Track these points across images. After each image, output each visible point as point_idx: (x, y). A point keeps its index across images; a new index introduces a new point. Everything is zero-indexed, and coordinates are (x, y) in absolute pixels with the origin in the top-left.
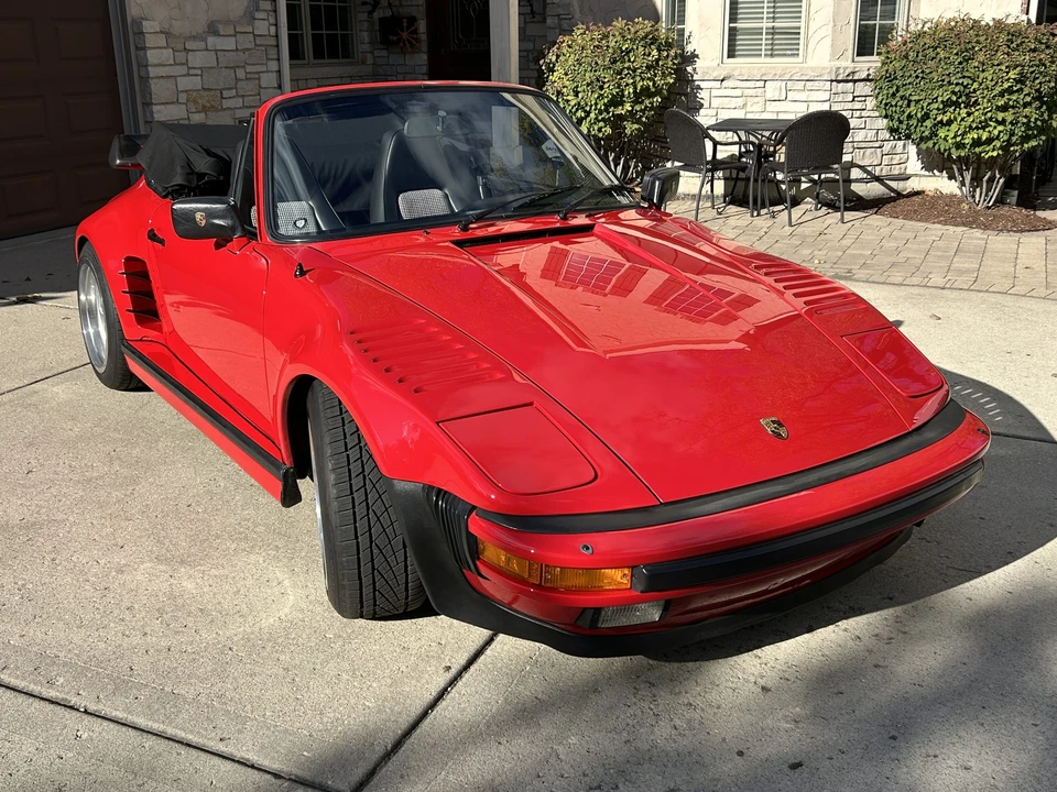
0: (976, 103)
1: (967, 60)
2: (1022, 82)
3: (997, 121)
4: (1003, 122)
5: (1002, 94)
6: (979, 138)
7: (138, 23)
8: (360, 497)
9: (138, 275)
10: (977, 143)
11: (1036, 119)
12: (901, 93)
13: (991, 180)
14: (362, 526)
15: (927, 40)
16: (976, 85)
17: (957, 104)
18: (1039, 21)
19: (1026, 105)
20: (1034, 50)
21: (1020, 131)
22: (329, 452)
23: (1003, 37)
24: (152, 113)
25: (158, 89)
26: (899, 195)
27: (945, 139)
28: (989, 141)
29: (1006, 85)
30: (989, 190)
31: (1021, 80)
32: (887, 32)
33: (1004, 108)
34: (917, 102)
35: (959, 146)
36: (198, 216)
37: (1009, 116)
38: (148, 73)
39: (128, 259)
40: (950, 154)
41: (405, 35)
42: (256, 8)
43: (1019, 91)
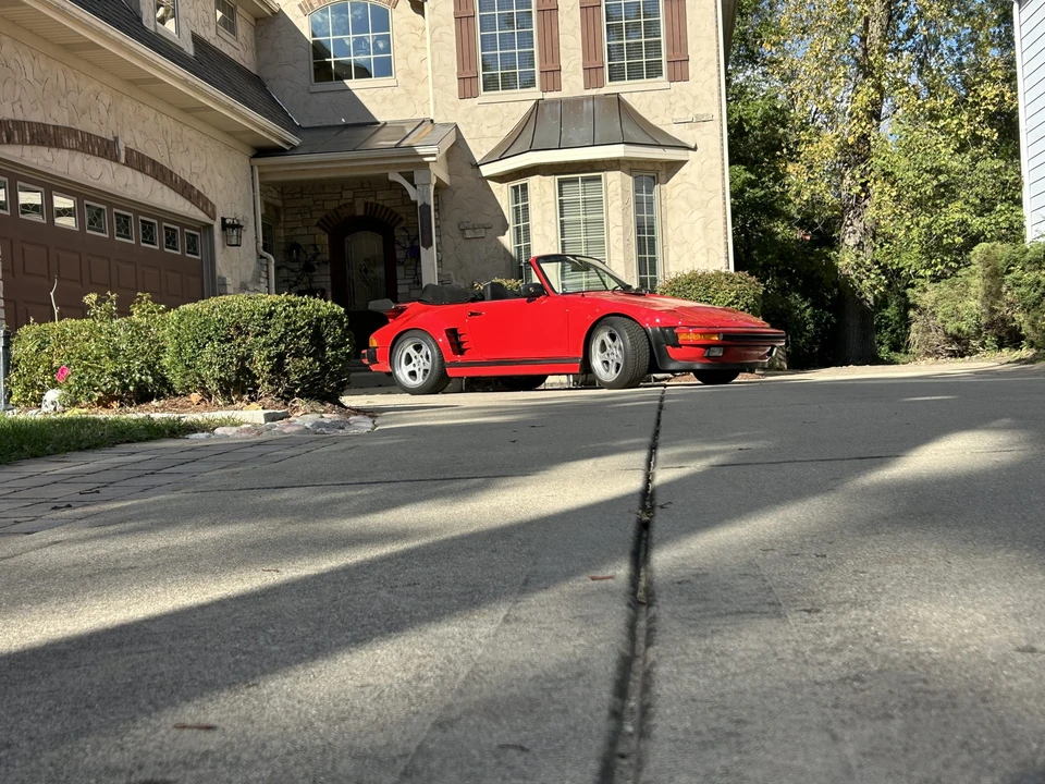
5: (729, 305)
7: (222, 278)
9: (453, 334)
18: (736, 269)
20: (740, 283)
23: (723, 278)
31: (737, 297)
32: (654, 281)
42: (260, 276)
43: (737, 303)
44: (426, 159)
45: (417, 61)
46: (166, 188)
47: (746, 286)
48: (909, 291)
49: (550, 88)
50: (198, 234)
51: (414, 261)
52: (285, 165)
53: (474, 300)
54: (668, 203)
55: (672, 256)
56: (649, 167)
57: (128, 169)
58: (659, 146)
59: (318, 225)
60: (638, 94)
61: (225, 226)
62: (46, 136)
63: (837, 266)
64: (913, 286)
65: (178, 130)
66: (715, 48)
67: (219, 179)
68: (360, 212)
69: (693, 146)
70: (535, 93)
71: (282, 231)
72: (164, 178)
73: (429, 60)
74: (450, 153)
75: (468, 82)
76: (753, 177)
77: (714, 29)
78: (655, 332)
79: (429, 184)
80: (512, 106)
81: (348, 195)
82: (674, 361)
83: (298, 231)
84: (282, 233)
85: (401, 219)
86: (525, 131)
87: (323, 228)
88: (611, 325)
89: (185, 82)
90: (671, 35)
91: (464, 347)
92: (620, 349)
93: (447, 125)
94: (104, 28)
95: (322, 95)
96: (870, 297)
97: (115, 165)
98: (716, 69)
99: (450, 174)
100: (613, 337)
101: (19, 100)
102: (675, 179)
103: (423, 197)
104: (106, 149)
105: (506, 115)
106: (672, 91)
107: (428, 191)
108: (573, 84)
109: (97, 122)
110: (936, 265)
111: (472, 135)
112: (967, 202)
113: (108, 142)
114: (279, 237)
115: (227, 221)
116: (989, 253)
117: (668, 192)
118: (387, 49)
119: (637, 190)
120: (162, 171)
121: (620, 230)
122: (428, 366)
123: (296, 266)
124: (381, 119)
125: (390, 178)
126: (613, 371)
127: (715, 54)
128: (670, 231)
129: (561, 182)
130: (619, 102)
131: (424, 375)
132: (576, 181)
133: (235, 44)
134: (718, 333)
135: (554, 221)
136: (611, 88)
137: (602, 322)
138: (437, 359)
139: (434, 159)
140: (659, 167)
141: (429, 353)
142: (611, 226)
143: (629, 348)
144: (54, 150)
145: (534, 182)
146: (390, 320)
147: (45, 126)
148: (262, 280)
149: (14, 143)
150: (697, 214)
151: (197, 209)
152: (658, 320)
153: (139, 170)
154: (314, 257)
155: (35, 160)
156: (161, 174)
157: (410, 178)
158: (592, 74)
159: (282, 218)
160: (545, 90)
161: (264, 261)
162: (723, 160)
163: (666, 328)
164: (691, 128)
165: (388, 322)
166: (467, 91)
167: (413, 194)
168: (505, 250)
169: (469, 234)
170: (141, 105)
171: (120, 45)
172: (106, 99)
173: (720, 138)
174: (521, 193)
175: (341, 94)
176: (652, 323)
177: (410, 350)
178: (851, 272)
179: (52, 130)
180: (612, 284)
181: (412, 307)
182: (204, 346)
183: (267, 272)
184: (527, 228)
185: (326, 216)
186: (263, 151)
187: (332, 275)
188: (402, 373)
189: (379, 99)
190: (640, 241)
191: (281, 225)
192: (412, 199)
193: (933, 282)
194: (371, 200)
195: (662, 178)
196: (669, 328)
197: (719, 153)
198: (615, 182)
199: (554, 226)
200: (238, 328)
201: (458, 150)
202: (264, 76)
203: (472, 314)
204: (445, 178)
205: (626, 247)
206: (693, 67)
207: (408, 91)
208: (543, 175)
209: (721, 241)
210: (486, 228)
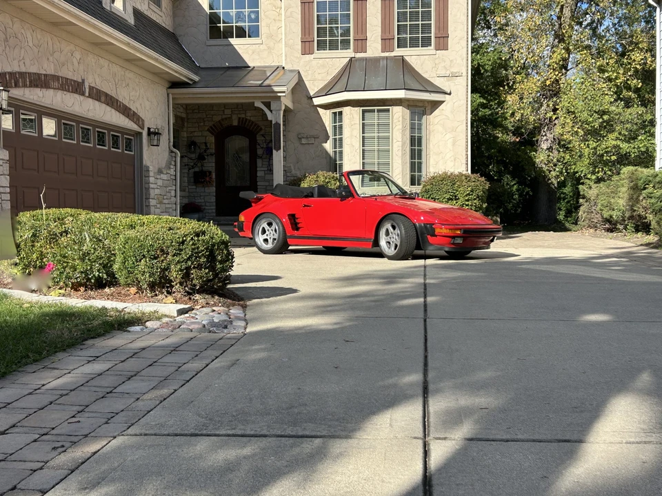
0: (458, 199)
1: (453, 184)
5: (466, 196)
7: (147, 167)
11: (478, 204)
12: (432, 196)
15: (438, 178)
16: (458, 192)
17: (452, 199)
18: (472, 172)
19: (475, 199)
20: (474, 182)
23: (464, 178)
24: (149, 202)
25: (153, 193)
29: (468, 192)
31: (472, 191)
32: (420, 177)
33: (468, 200)
37: (470, 203)
38: (149, 186)
41: (208, 179)
42: (171, 164)
43: (472, 195)
44: (279, 94)
45: (275, 28)
46: (113, 110)
47: (478, 183)
48: (580, 187)
49: (360, 50)
50: (132, 138)
51: (268, 156)
52: (189, 94)
53: (307, 196)
54: (431, 128)
55: (432, 162)
56: (420, 104)
57: (90, 100)
58: (428, 91)
59: (208, 130)
60: (415, 57)
61: (149, 133)
62: (40, 81)
63: (535, 162)
64: (583, 184)
65: (123, 73)
66: (466, 30)
67: (147, 104)
68: (235, 123)
69: (449, 92)
70: (349, 53)
71: (185, 133)
72: (113, 105)
73: (283, 28)
74: (294, 90)
75: (307, 44)
76: (485, 102)
77: (466, 18)
78: (420, 226)
79: (280, 110)
80: (336, 60)
81: (228, 112)
82: (432, 245)
83: (196, 134)
84: (185, 135)
85: (261, 129)
86: (342, 77)
87: (212, 133)
88: (393, 220)
89: (128, 44)
90: (438, 21)
91: (299, 226)
92: (398, 235)
93: (292, 71)
94: (78, 13)
95: (214, 47)
96: (555, 182)
97: (82, 98)
98: (465, 43)
99: (293, 102)
100: (394, 228)
101: (23, 59)
102: (437, 112)
103: (276, 118)
104: (76, 87)
105: (331, 66)
106: (437, 56)
107: (279, 115)
108: (374, 49)
109: (72, 70)
110: (598, 172)
111: (309, 78)
112: (620, 134)
113: (78, 83)
114: (183, 137)
115: (152, 130)
116: (633, 174)
117: (431, 120)
118: (257, 20)
119: (412, 119)
120: (111, 99)
121: (400, 144)
122: (276, 236)
123: (193, 156)
124: (251, 64)
125: (256, 105)
126: (393, 249)
127: (466, 34)
128: (431, 145)
129: (364, 112)
130: (402, 61)
131: (273, 241)
132: (373, 111)
133: (160, 13)
134: (460, 229)
135: (358, 136)
136: (398, 52)
137: (387, 217)
138: (281, 233)
139: (284, 94)
140: (426, 104)
141: (277, 228)
142: (395, 141)
143: (404, 236)
144: (44, 90)
145: (347, 111)
146: (253, 204)
147: (39, 75)
148: (172, 167)
149: (19, 87)
150: (449, 136)
151: (132, 123)
152: (422, 218)
153: (97, 100)
154: (205, 151)
155: (32, 97)
156: (111, 101)
157: (268, 105)
158: (386, 43)
159: (186, 124)
160: (356, 51)
161: (173, 154)
162: (467, 102)
163: (427, 224)
164: (448, 81)
165: (251, 206)
166: (306, 51)
167: (270, 116)
168: (327, 152)
169: (304, 141)
170: (100, 58)
171: (88, 23)
172: (78, 55)
173: (465, 88)
174: (338, 117)
175: (226, 47)
176: (419, 220)
177: (265, 225)
178: (544, 166)
179: (43, 77)
180: (395, 190)
181: (267, 197)
182: (140, 261)
183: (175, 161)
184: (341, 140)
185: (214, 125)
186: (175, 84)
187: (216, 163)
188: (260, 239)
189: (250, 52)
190: (412, 151)
191: (185, 129)
192: (269, 119)
193: (595, 183)
194: (243, 116)
195: (428, 111)
196: (429, 224)
197: (465, 97)
198: (398, 113)
199: (358, 140)
200: (162, 251)
201: (299, 87)
202: (178, 33)
203: (305, 206)
204: (290, 105)
205: (403, 154)
206: (451, 42)
207: (269, 48)
208: (353, 107)
209: (464, 153)
210: (315, 138)
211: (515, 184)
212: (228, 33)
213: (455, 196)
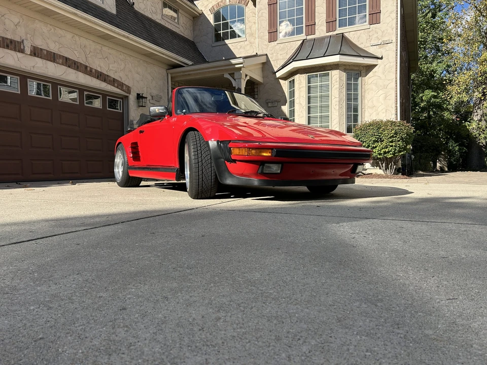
0: (383, 141)
1: (379, 128)
2: (396, 134)
3: (390, 146)
4: (392, 146)
5: (391, 138)
6: (385, 151)
7: (132, 121)
8: (199, 152)
9: (135, 148)
10: (385, 153)
11: (402, 145)
13: (391, 166)
14: (200, 160)
15: (367, 125)
16: (382, 135)
17: (377, 141)
18: (400, 121)
19: (399, 141)
20: (399, 126)
21: (397, 149)
22: (191, 141)
26: (364, 174)
27: (375, 153)
28: (389, 152)
29: (391, 135)
30: (391, 169)
31: (396, 133)
32: (355, 126)
33: (392, 142)
34: (365, 141)
35: (380, 154)
36: (157, 110)
37: (394, 144)
39: (132, 144)
40: (378, 158)
43: (396, 137)
44: (236, 66)
46: (81, 73)
49: (310, 33)
50: (121, 100)
54: (366, 87)
55: (366, 114)
56: (356, 68)
58: (360, 56)
60: (353, 33)
61: (139, 97)
63: (468, 129)
66: (395, 4)
67: (137, 76)
69: (381, 57)
70: (303, 36)
74: (263, 68)
75: (272, 34)
79: (241, 78)
80: (293, 43)
82: (231, 174)
90: (372, 1)
91: (140, 155)
93: (263, 55)
95: (216, 47)
96: (484, 142)
98: (395, 15)
99: (262, 77)
102: (371, 74)
103: (238, 85)
105: (289, 48)
106: (371, 29)
107: (241, 83)
108: (321, 31)
111: (274, 59)
113: (12, 41)
115: (140, 95)
117: (366, 81)
119: (348, 79)
121: (338, 99)
125: (225, 77)
128: (366, 101)
129: (309, 77)
130: (343, 38)
132: (317, 76)
135: (305, 96)
136: (339, 31)
139: (241, 65)
140: (362, 68)
142: (333, 98)
145: (297, 77)
150: (381, 92)
156: (75, 65)
158: (330, 24)
160: (307, 34)
162: (397, 63)
164: (380, 48)
166: (272, 39)
167: (234, 83)
169: (270, 105)
172: (14, 18)
173: (395, 52)
174: (292, 83)
175: (223, 47)
178: (475, 131)
184: (294, 101)
186: (172, 66)
189: (239, 47)
190: (349, 106)
192: (234, 85)
195: (363, 74)
197: (395, 59)
198: (335, 74)
199: (305, 99)
201: (266, 65)
202: (195, 41)
204: (258, 77)
205: (340, 108)
206: (382, 16)
207: (251, 43)
208: (301, 74)
209: (394, 106)
210: (278, 102)
211: (457, 146)
212: (226, 36)
213: (381, 139)
